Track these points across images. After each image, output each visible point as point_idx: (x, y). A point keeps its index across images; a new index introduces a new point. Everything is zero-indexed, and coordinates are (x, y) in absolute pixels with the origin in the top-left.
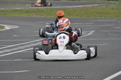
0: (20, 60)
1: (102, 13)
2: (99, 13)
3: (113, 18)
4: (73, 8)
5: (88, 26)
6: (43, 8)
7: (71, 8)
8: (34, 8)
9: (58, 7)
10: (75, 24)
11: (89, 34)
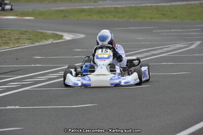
5: (192, 33)
6: (124, 6)
7: (168, 6)
8: (109, 6)
9: (148, 5)
10: (172, 30)
11: (193, 47)
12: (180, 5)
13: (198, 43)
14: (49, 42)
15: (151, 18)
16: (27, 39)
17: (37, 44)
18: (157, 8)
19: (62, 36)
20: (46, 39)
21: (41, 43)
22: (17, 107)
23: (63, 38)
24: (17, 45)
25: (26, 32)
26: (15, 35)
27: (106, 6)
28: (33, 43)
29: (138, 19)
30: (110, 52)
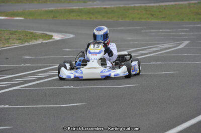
2: (198, 14)
5: (180, 33)
6: (113, 6)
7: (157, 6)
8: (99, 7)
9: (137, 5)
10: (161, 30)
11: (181, 47)
12: (169, 5)
13: (187, 42)
14: (39, 42)
15: (140, 18)
16: (17, 39)
17: (26, 44)
18: (146, 9)
19: (52, 36)
20: (36, 39)
21: (31, 43)
22: (7, 106)
23: (53, 38)
24: (8, 45)
25: (15, 32)
26: (5, 35)
27: (95, 7)
28: (22, 43)
29: (127, 20)
30: (101, 47)
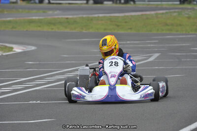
0: (39, 102)
1: (172, 25)
2: (166, 25)
3: (191, 33)
4: (125, 16)
5: (149, 45)
6: (75, 16)
7: (122, 17)
8: (60, 17)
10: (128, 42)
11: (151, 59)
15: (105, 29)
18: (110, 19)
19: (12, 48)
23: (14, 50)
27: (56, 17)
